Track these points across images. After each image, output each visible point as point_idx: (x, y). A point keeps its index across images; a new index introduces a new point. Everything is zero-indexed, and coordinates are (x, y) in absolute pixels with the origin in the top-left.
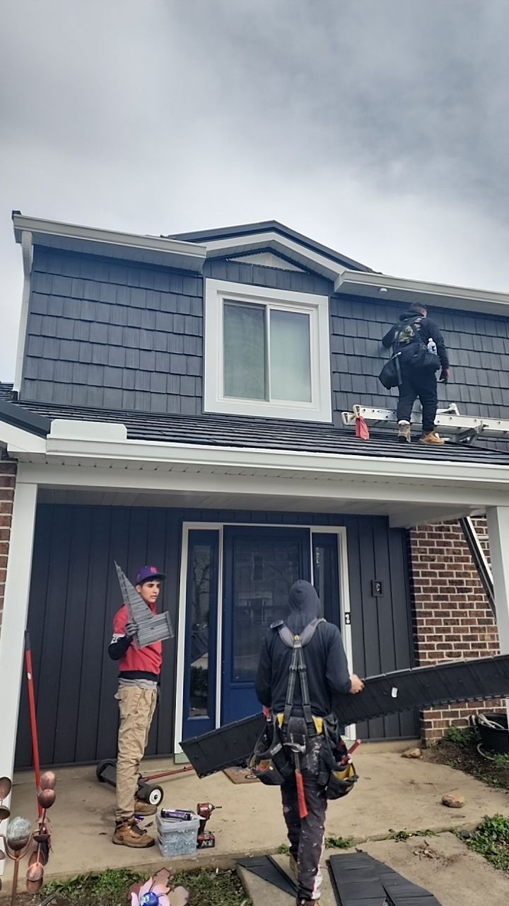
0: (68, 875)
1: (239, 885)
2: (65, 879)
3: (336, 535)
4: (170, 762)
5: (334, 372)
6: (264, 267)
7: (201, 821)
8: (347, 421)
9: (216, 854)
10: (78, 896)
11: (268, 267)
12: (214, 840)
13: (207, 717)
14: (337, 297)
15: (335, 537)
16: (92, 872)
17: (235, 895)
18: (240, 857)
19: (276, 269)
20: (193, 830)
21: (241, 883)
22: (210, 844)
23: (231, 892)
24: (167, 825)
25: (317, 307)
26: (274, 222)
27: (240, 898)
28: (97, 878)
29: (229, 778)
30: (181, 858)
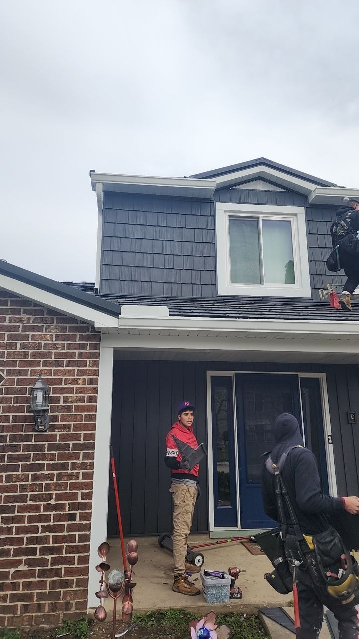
0: (144, 611)
1: (261, 626)
2: (143, 613)
3: (318, 379)
4: (207, 537)
5: (311, 261)
6: (256, 191)
7: (232, 579)
8: (323, 296)
9: (243, 603)
10: (152, 625)
11: (259, 191)
12: (241, 594)
13: (231, 507)
14: (311, 206)
15: (317, 381)
16: (160, 610)
17: (259, 633)
18: (261, 606)
19: (265, 191)
20: (227, 586)
21: (262, 625)
22: (239, 596)
23: (256, 631)
24: (210, 581)
25: (297, 215)
26: (263, 158)
27: (262, 635)
28: (163, 614)
29: (249, 550)
30: (219, 604)
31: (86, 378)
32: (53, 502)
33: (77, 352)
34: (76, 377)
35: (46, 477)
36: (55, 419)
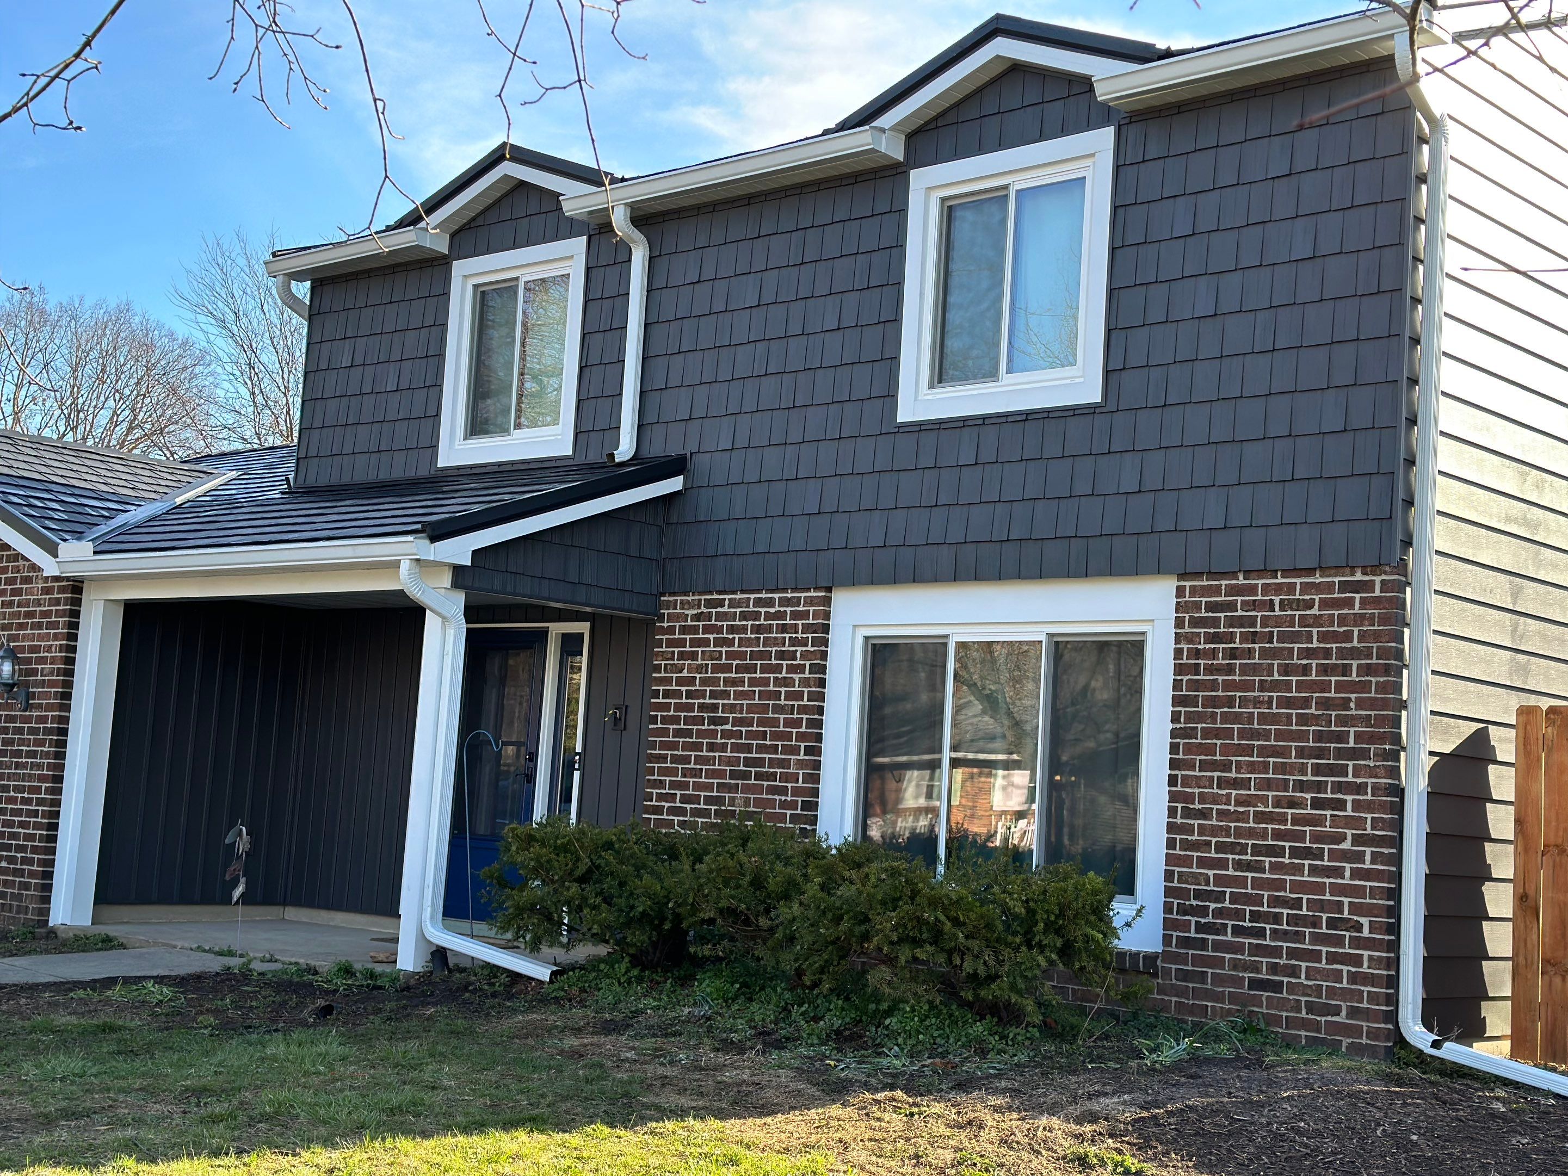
3: (582, 635)
14: (597, 231)
25: (574, 259)
31: (58, 643)
32: (26, 795)
33: (53, 608)
34: (51, 643)
35: (24, 766)
36: (33, 695)
